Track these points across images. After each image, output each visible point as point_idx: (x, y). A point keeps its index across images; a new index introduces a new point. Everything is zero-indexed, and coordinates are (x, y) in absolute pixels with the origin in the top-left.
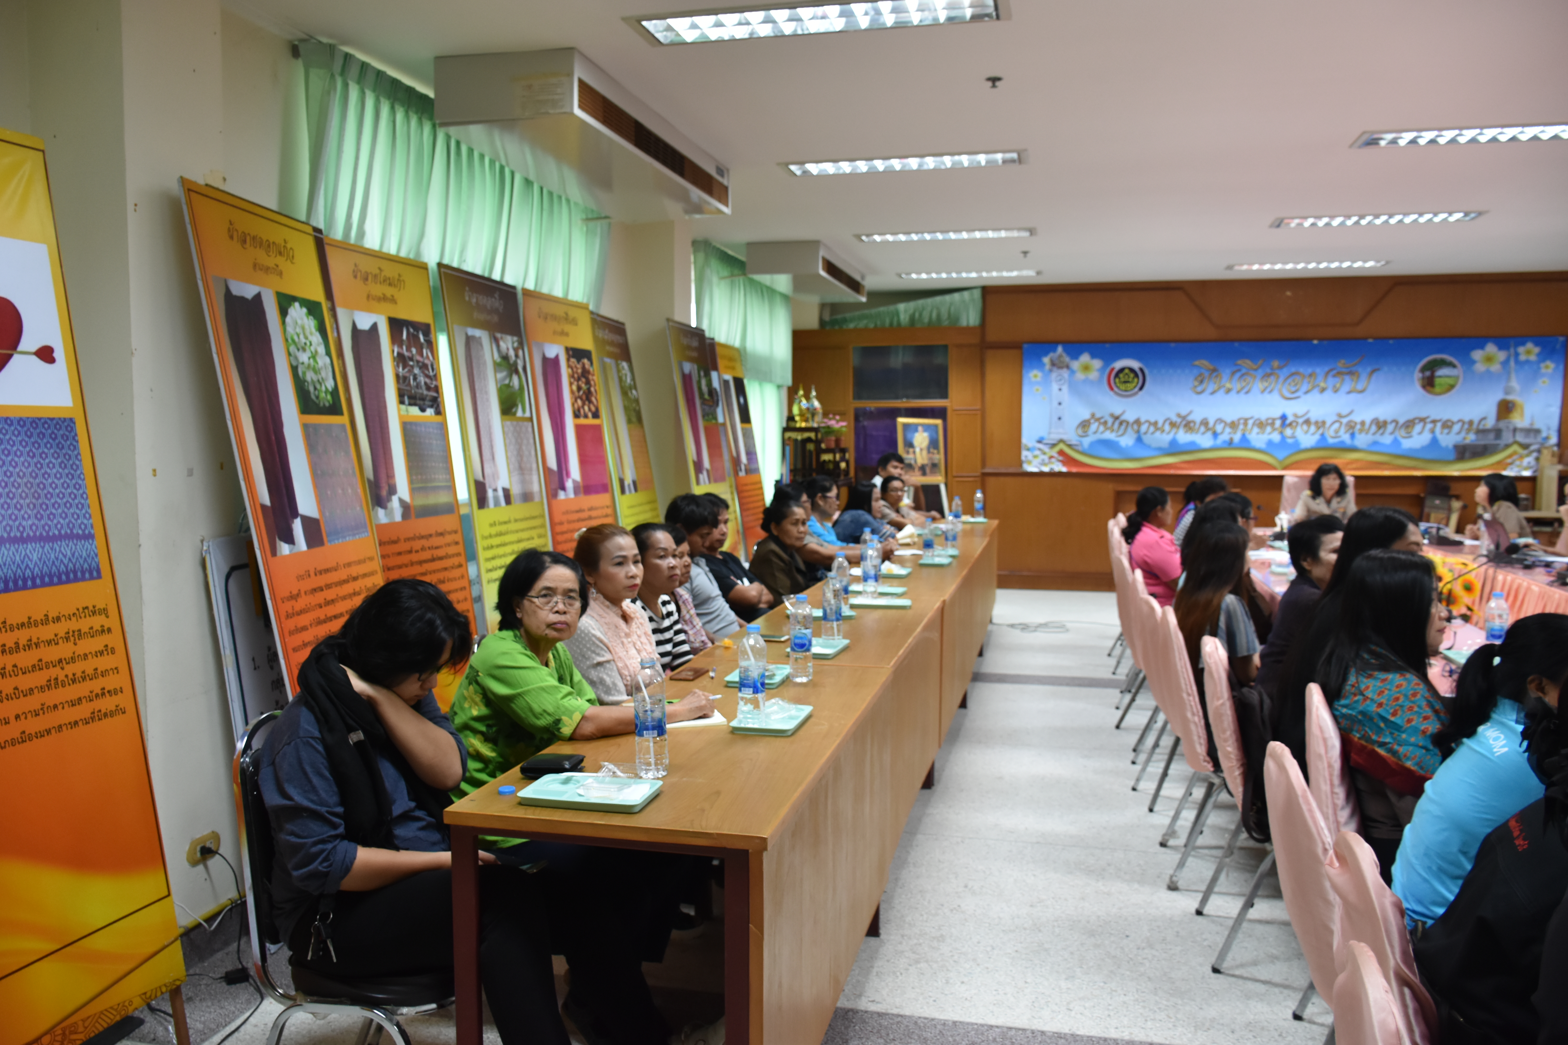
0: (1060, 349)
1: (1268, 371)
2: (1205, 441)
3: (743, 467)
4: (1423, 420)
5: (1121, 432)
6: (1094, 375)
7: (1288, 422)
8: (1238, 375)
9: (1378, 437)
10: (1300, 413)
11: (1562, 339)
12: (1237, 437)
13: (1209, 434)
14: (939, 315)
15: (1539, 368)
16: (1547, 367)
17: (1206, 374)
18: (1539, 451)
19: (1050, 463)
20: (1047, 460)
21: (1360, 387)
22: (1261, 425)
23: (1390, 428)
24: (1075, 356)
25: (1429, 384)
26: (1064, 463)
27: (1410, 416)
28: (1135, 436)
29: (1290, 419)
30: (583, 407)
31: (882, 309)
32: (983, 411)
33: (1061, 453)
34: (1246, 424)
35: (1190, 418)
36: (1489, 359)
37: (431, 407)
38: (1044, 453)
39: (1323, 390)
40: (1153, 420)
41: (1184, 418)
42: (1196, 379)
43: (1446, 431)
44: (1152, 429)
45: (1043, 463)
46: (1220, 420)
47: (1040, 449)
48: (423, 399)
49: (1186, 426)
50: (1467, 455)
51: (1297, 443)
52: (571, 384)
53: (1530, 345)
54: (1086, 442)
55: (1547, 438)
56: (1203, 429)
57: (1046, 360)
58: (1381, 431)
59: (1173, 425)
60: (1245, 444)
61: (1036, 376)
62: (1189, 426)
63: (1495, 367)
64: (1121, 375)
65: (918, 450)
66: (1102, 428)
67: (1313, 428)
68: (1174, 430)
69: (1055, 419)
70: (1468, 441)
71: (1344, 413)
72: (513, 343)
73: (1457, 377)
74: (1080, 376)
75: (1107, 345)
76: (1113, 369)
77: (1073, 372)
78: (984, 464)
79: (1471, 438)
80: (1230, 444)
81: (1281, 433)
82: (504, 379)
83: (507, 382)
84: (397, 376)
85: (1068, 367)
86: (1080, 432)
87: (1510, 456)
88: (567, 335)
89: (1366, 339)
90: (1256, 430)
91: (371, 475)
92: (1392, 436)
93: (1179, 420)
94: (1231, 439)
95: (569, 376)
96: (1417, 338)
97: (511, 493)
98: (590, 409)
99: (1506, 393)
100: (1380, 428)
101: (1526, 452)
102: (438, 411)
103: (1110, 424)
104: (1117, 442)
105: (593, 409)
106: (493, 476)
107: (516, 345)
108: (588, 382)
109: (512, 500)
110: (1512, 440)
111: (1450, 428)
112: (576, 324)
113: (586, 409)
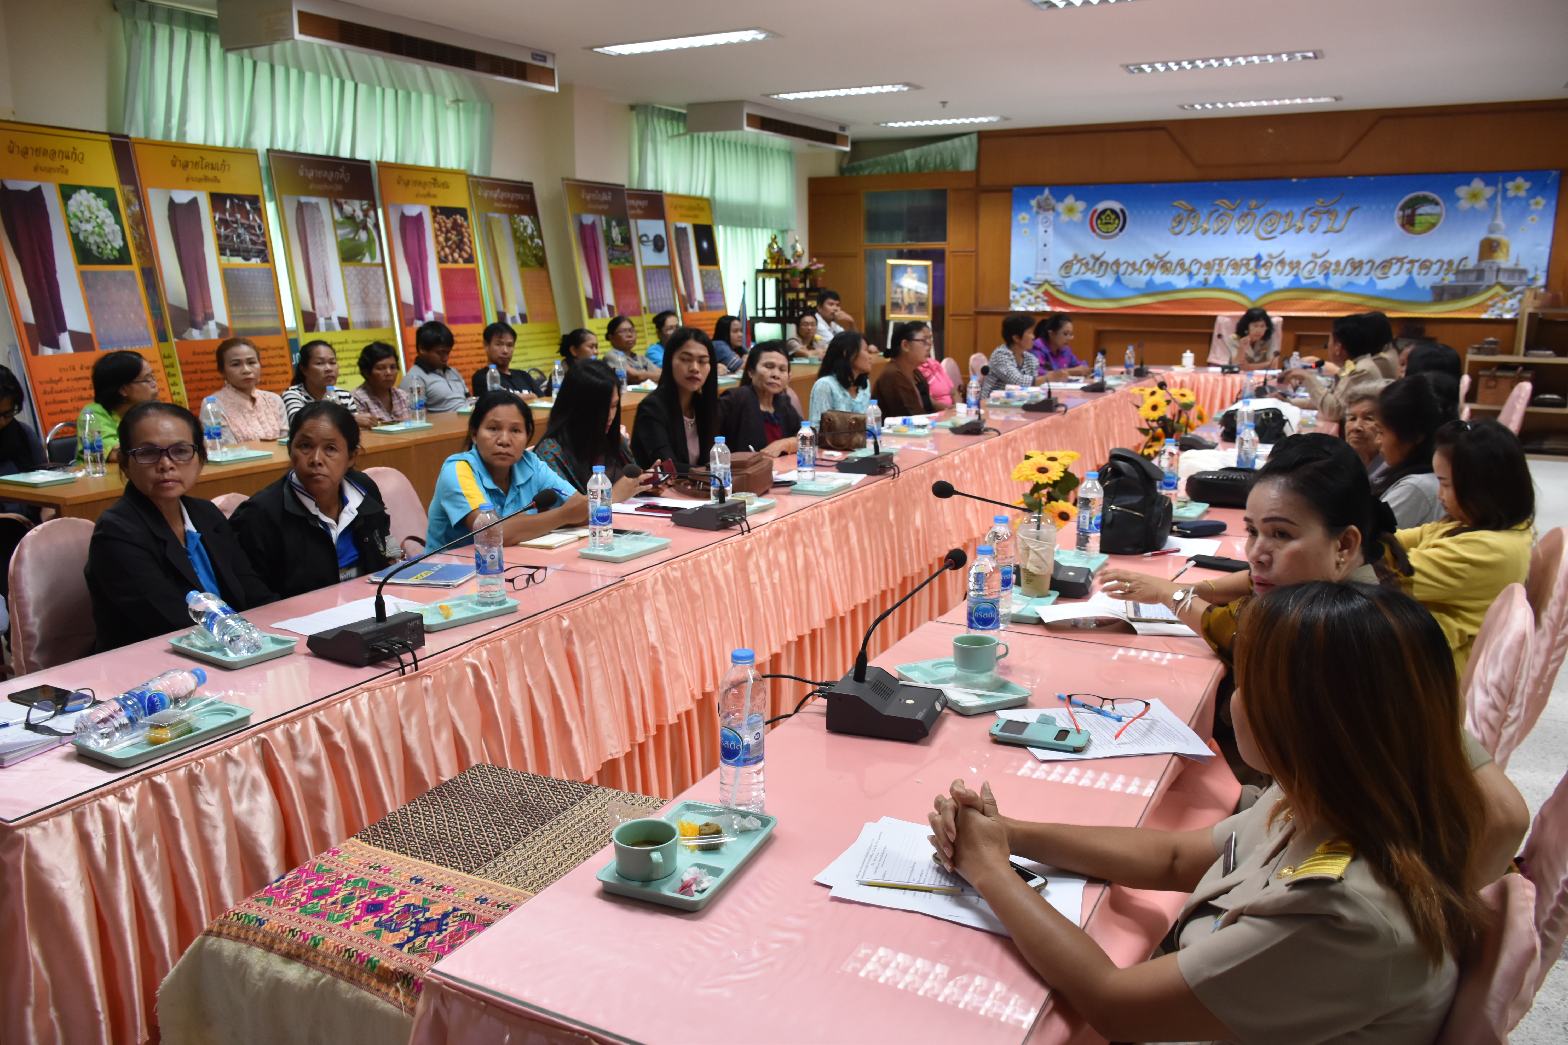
0: (1047, 192)
1: (1246, 211)
2: (1180, 281)
3: (696, 304)
4: (1400, 260)
5: (1101, 273)
6: (1077, 217)
7: (1262, 262)
8: (1216, 215)
9: (1352, 278)
10: (1275, 253)
11: (1554, 173)
12: (1212, 278)
13: (1185, 275)
14: (942, 160)
15: (1528, 205)
16: (1537, 204)
17: (1185, 214)
18: (1523, 293)
19: (1036, 303)
20: (1033, 301)
21: (1337, 226)
22: (1236, 265)
23: (1366, 268)
24: (1060, 199)
25: (1409, 223)
26: (1049, 303)
27: (1388, 257)
28: (1114, 277)
29: (1265, 259)
30: (452, 255)
31: (892, 156)
32: (976, 251)
33: (1046, 293)
34: (1221, 264)
35: (1167, 259)
36: (1474, 196)
37: (258, 257)
38: (1031, 294)
39: (1300, 230)
40: (1131, 261)
41: (1161, 259)
42: (1174, 220)
43: (1423, 272)
44: (1130, 270)
45: (1030, 303)
46: (1196, 261)
47: (1027, 290)
48: (248, 251)
49: (1162, 266)
50: (1446, 296)
51: (1270, 284)
52: (437, 236)
53: (1520, 180)
54: (1069, 282)
55: (1534, 279)
56: (1179, 270)
57: (1033, 203)
58: (1356, 272)
59: (1150, 266)
60: (1219, 286)
61: (1024, 219)
62: (1166, 266)
63: (1481, 204)
64: (1103, 217)
66: (1083, 269)
67: (1287, 269)
68: (1151, 271)
69: (1041, 259)
70: (1446, 282)
71: (1319, 253)
72: (361, 206)
73: (1439, 215)
74: (1064, 218)
75: (1091, 187)
76: (1095, 211)
77: (1058, 214)
78: (977, 303)
79: (1450, 278)
80: (1205, 285)
81: (1255, 274)
82: (349, 233)
83: (351, 236)
84: (218, 235)
85: (1053, 209)
86: (1063, 272)
87: (1491, 298)
88: (435, 196)
89: (1347, 176)
90: (1230, 270)
91: (185, 306)
92: (1368, 278)
93: (1156, 261)
94: (1206, 280)
95: (435, 230)
96: (1400, 174)
97: (350, 321)
98: (460, 256)
99: (1491, 231)
100: (1355, 268)
101: (1510, 293)
102: (265, 260)
103: (1091, 265)
104: (1098, 283)
105: (465, 255)
106: (327, 308)
107: (365, 207)
108: (460, 234)
109: (351, 326)
110: (1494, 281)
111: (1428, 268)
112: (448, 187)
113: (456, 255)
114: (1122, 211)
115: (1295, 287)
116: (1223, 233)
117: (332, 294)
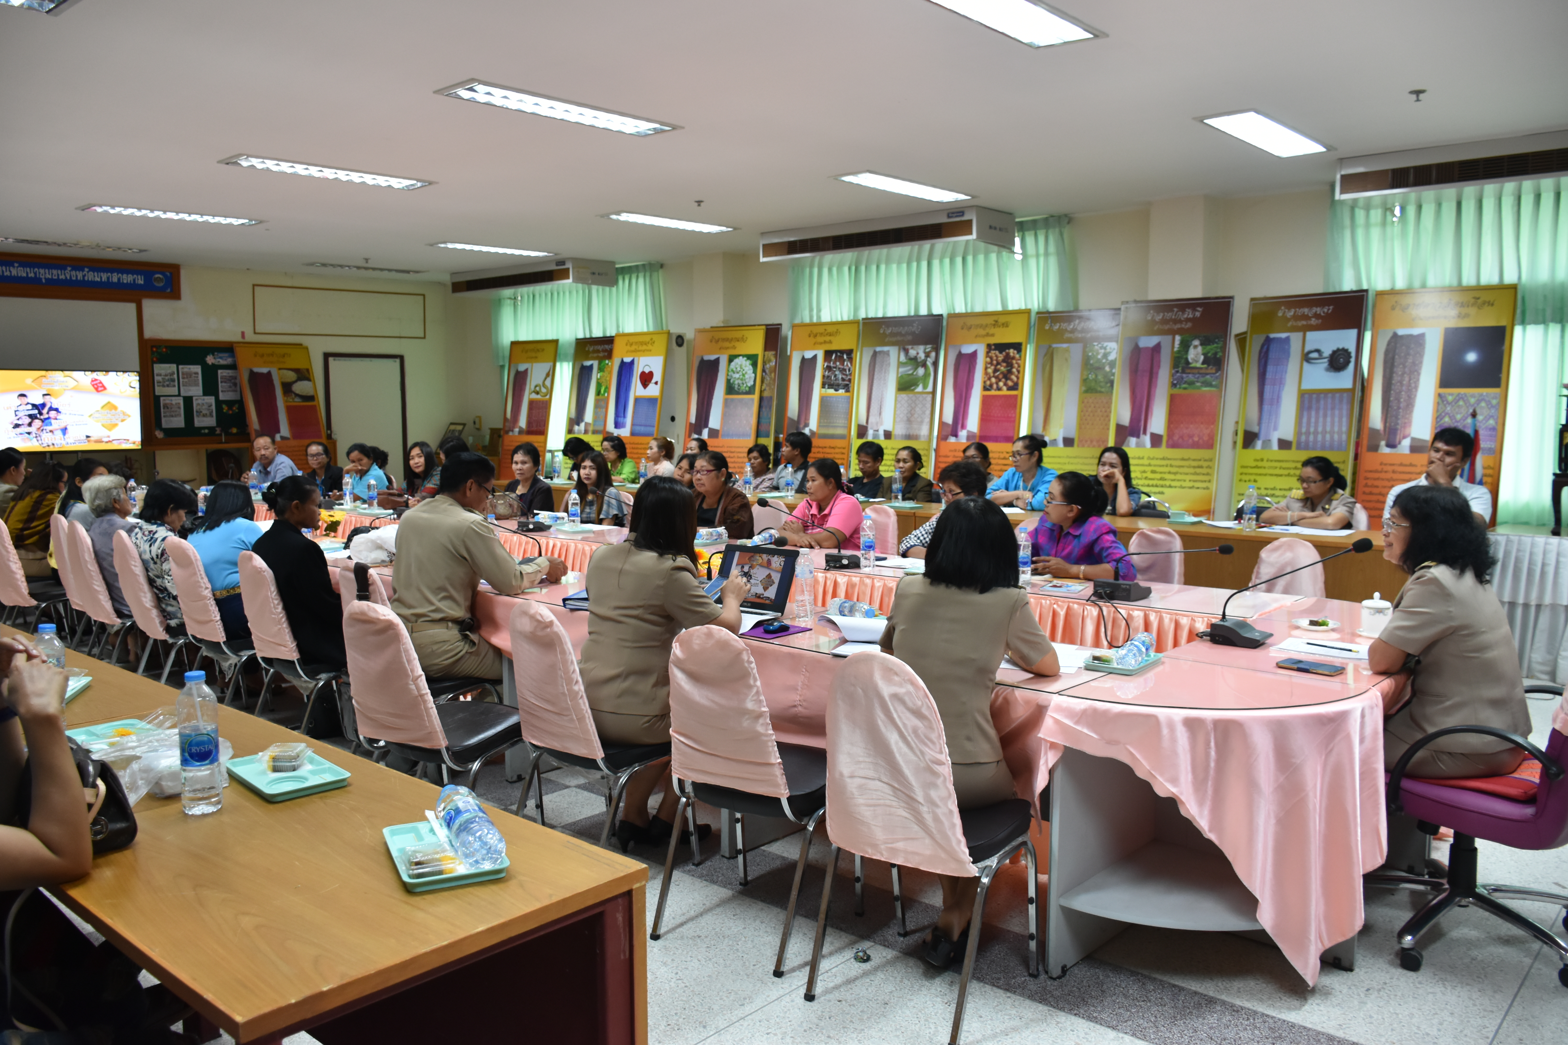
30: (997, 383)
37: (845, 389)
48: (838, 385)
52: (986, 368)
72: (925, 349)
82: (908, 371)
83: (910, 372)
84: (824, 376)
88: (993, 335)
91: (796, 418)
95: (987, 363)
97: (893, 433)
98: (1005, 384)
102: (848, 391)
105: (1010, 383)
106: (877, 424)
107: (927, 350)
108: (1010, 365)
109: (893, 437)
112: (1007, 326)
113: (1001, 384)
117: (883, 414)
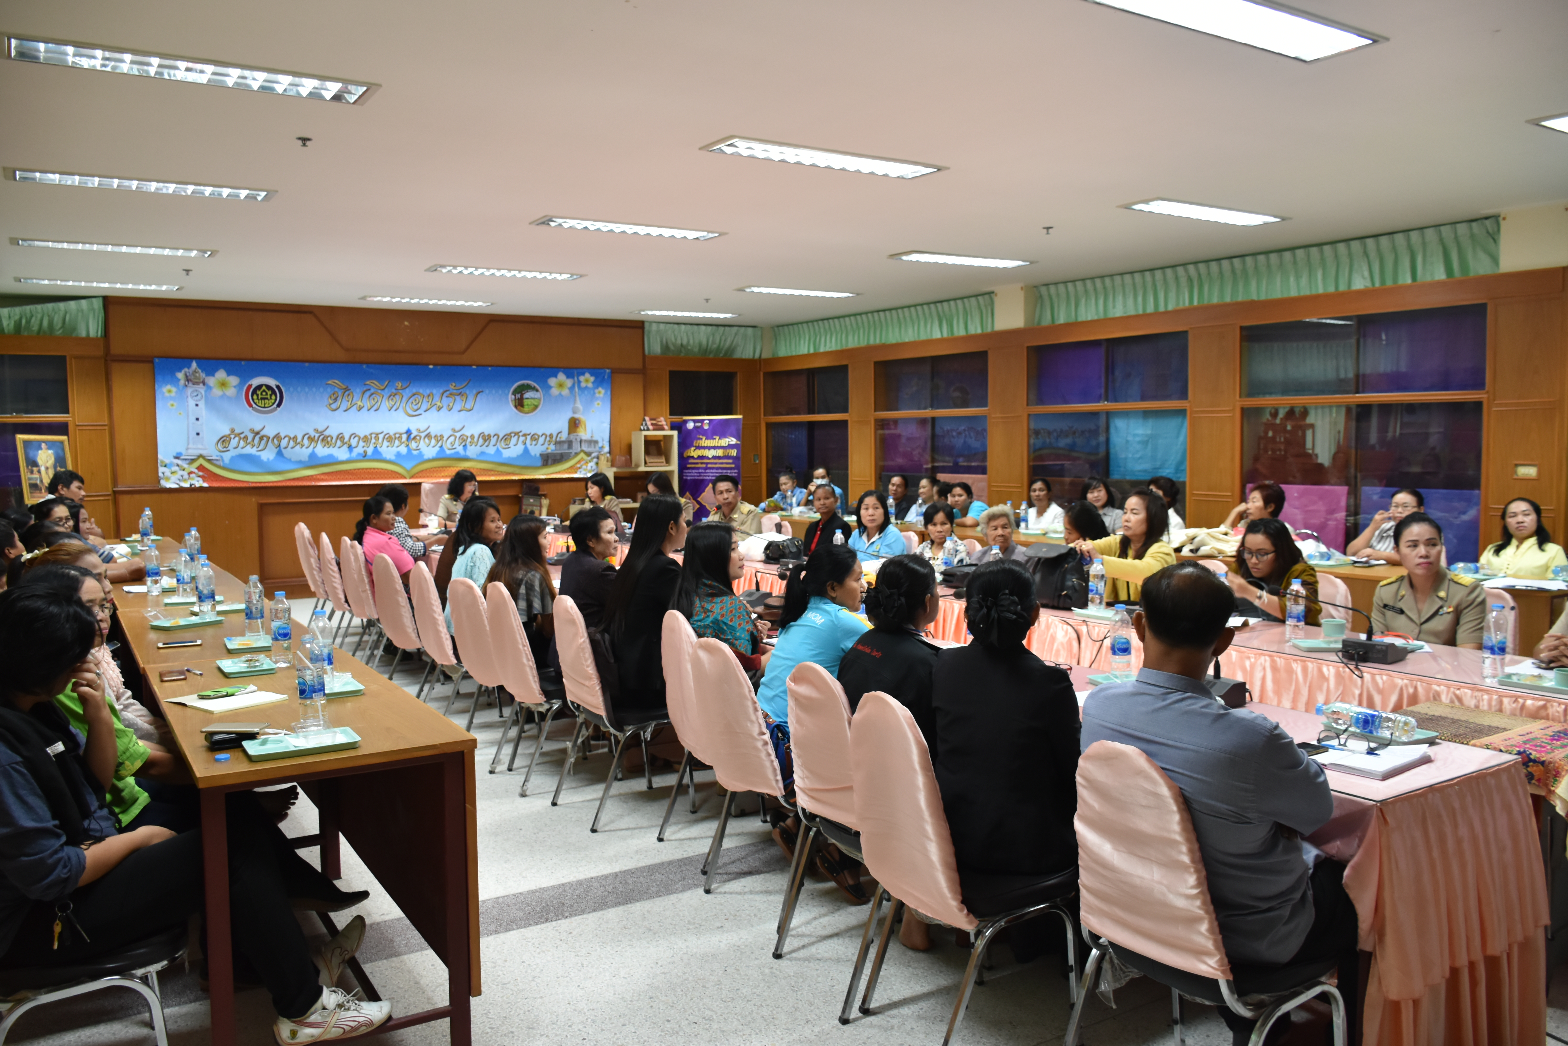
0: (194, 365)
1: (394, 391)
2: (342, 454)
4: (517, 434)
5: (261, 447)
6: (231, 392)
7: (412, 436)
8: (368, 394)
9: (484, 448)
10: (422, 428)
11: (608, 371)
12: (370, 451)
13: (345, 447)
14: (51, 324)
15: (594, 393)
16: (600, 392)
17: (340, 393)
18: (598, 458)
19: (189, 478)
20: (186, 476)
21: (468, 406)
22: (390, 439)
23: (493, 440)
24: (211, 373)
25: (520, 404)
26: (204, 479)
27: (508, 431)
28: (276, 450)
29: (414, 433)
32: (111, 424)
33: (201, 468)
34: (377, 438)
35: (327, 433)
36: (561, 385)
38: (183, 469)
39: (440, 409)
40: (292, 435)
41: (321, 433)
42: (330, 397)
43: (534, 443)
44: (292, 443)
45: (183, 479)
46: (354, 435)
47: (178, 465)
49: (323, 440)
50: (550, 461)
51: (421, 455)
53: (587, 375)
54: (227, 457)
55: (602, 447)
56: (339, 443)
57: (180, 375)
58: (486, 443)
59: (311, 439)
60: (377, 456)
61: (170, 391)
62: (326, 440)
63: (565, 392)
64: (259, 392)
65: (43, 469)
66: (242, 443)
67: (433, 442)
68: (313, 445)
69: (193, 434)
70: (549, 451)
71: (457, 429)
73: (540, 399)
74: (217, 392)
75: (243, 363)
76: (250, 386)
77: (209, 388)
78: (115, 482)
79: (552, 448)
80: (364, 457)
81: (407, 446)
85: (204, 383)
86: (220, 446)
87: (579, 462)
89: (471, 365)
90: (386, 443)
92: (495, 448)
93: (317, 435)
94: (365, 452)
96: (509, 366)
99: (574, 412)
100: (485, 441)
101: (589, 458)
103: (250, 439)
104: (259, 457)
110: (579, 449)
111: (537, 440)
114: (278, 387)
115: (441, 457)
116: (376, 410)
